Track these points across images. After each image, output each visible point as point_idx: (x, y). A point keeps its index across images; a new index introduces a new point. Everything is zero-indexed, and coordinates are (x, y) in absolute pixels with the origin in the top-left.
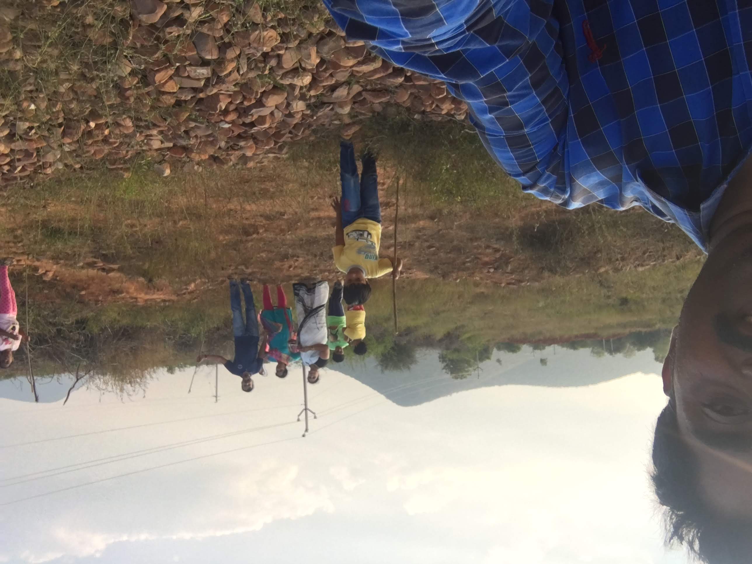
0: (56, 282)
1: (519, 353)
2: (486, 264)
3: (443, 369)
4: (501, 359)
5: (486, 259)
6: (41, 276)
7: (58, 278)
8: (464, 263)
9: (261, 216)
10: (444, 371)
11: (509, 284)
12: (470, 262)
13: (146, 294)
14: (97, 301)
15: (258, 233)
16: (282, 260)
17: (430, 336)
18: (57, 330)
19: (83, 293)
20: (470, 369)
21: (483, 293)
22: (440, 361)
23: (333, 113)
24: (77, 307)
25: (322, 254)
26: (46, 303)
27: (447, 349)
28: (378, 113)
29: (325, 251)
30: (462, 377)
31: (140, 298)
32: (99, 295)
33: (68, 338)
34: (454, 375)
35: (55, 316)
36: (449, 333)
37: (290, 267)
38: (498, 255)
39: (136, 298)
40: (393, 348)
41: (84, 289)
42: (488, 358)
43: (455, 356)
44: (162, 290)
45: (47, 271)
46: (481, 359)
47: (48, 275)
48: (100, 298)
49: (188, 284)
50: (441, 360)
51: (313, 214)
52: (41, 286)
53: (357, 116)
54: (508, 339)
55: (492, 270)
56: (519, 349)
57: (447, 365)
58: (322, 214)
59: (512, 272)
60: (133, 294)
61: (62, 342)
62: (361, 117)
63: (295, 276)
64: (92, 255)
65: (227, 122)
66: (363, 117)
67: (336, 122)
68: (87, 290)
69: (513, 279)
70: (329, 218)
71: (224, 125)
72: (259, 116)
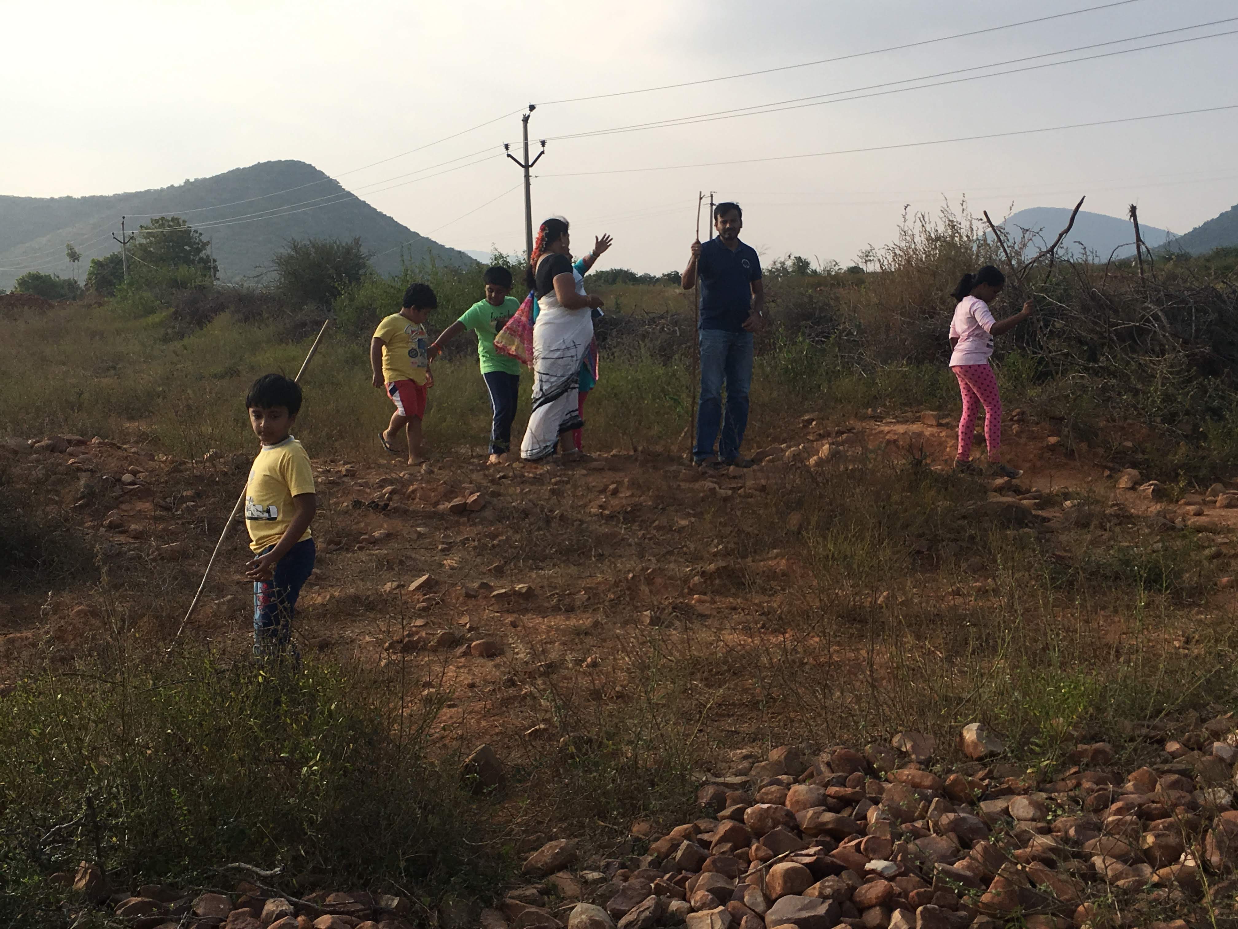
0: (1110, 465)
1: (23, 273)
2: (144, 493)
3: (208, 243)
4: (68, 259)
5: (145, 506)
6: (1145, 478)
7: (1107, 473)
8: (198, 495)
9: (703, 617)
10: (204, 239)
11: (80, 443)
12: (183, 500)
13: (920, 435)
14: (1022, 420)
15: (703, 574)
16: (637, 508)
17: (246, 319)
18: (1096, 361)
19: (1053, 440)
20: (144, 241)
21: (131, 419)
22: (215, 261)
24: (1060, 410)
25: (548, 521)
26: (1126, 419)
27: (202, 288)
28: (488, 903)
29: (539, 529)
30: (161, 222)
31: (932, 426)
32: (1018, 434)
33: (1073, 343)
34: (182, 228)
35: (1104, 389)
36: (200, 324)
37: (615, 492)
38: (113, 516)
39: (939, 425)
40: (336, 294)
41: (1052, 448)
42: (98, 264)
43: (183, 271)
44: (889, 442)
45: (1133, 488)
46: (115, 261)
47: (1129, 479)
48: (1015, 427)
49: (834, 455)
50: (212, 264)
51: (585, 621)
52: (1140, 456)
53: (542, 892)
54: (52, 307)
55: (127, 477)
56: (23, 283)
57: (199, 251)
58: (558, 621)
59: (74, 473)
60: (947, 436)
61: (1084, 334)
62: (531, 891)
63: (602, 469)
64: (1051, 524)
65: (880, 875)
66: (528, 893)
67: (596, 875)
68: (1045, 444)
69: (72, 455)
70: (542, 612)
71: (886, 868)
72: (800, 894)
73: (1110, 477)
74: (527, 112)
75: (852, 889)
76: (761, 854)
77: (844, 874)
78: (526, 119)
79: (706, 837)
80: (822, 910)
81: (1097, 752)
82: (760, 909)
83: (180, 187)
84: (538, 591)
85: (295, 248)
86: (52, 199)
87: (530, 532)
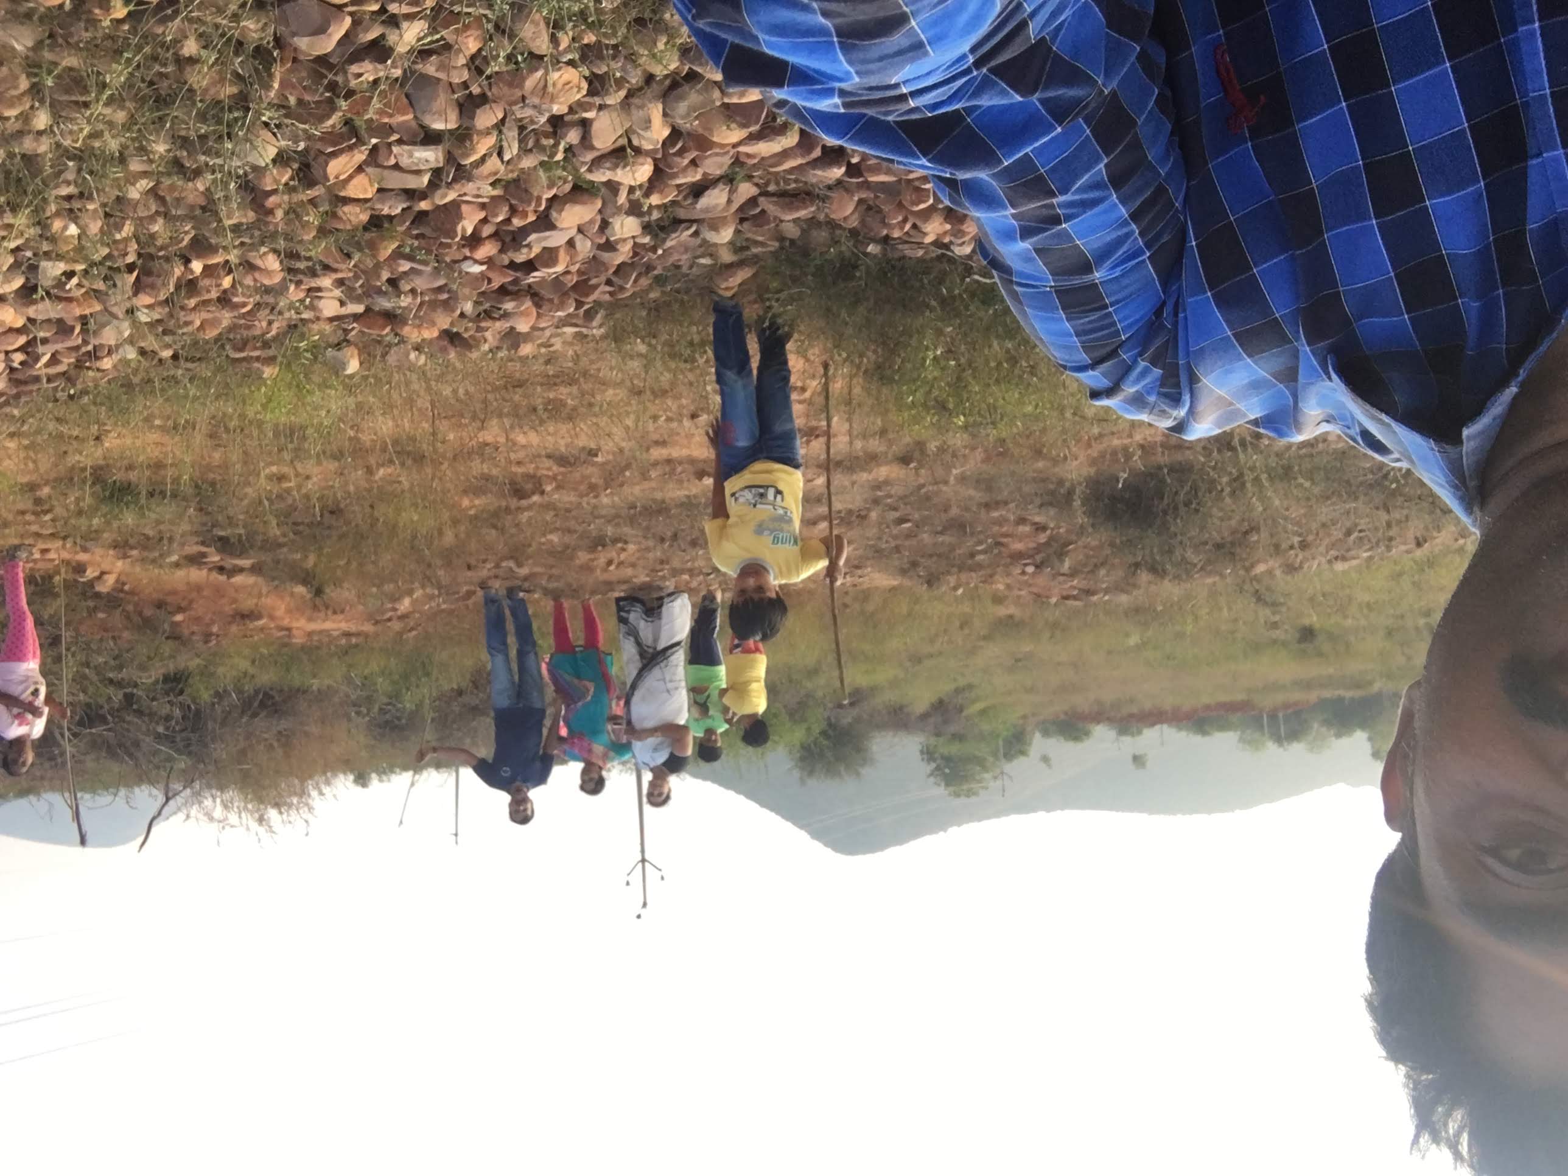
0: (122, 595)
2: (1017, 556)
5: (1018, 546)
6: (91, 584)
7: (126, 588)
8: (972, 555)
9: (549, 457)
10: (932, 779)
11: (1066, 598)
12: (984, 552)
13: (310, 619)
14: (207, 637)
15: (542, 493)
16: (592, 549)
17: (901, 708)
18: (125, 695)
19: (179, 618)
21: (1011, 617)
23: (698, 241)
24: (167, 648)
25: (675, 537)
26: (101, 640)
27: (938, 734)
28: (792, 242)
29: (683, 530)
30: (970, 793)
31: (298, 628)
32: (213, 622)
33: (147, 711)
35: (120, 668)
36: (941, 702)
37: (610, 562)
38: (1043, 538)
39: (289, 629)
40: (823, 733)
41: (180, 609)
42: (1023, 753)
43: (954, 749)
44: (343, 611)
45: (103, 573)
46: (1009, 756)
47: (106, 581)
48: (215, 629)
49: (395, 599)
50: (925, 756)
51: (657, 453)
52: (91, 604)
53: (747, 248)
54: (1066, 713)
55: (1030, 569)
56: (1087, 734)
57: (938, 768)
58: (676, 453)
59: (1073, 573)
60: (283, 619)
61: (136, 720)
62: (755, 250)
63: (619, 582)
64: (196, 539)
65: (476, 262)
66: (760, 249)
67: (703, 261)
68: (187, 613)
69: (1074, 588)
70: (692, 461)
71: (470, 266)
72: (544, 248)
73: (124, 584)
74: (643, 912)
75: (502, 251)
76: (569, 277)
77: (506, 262)
78: (645, 905)
79: (608, 289)
80: (533, 237)
81: (241, 350)
82: (580, 236)
83: (951, 826)
84: (692, 477)
85: (858, 774)
86: (1062, 809)
87: (692, 527)
